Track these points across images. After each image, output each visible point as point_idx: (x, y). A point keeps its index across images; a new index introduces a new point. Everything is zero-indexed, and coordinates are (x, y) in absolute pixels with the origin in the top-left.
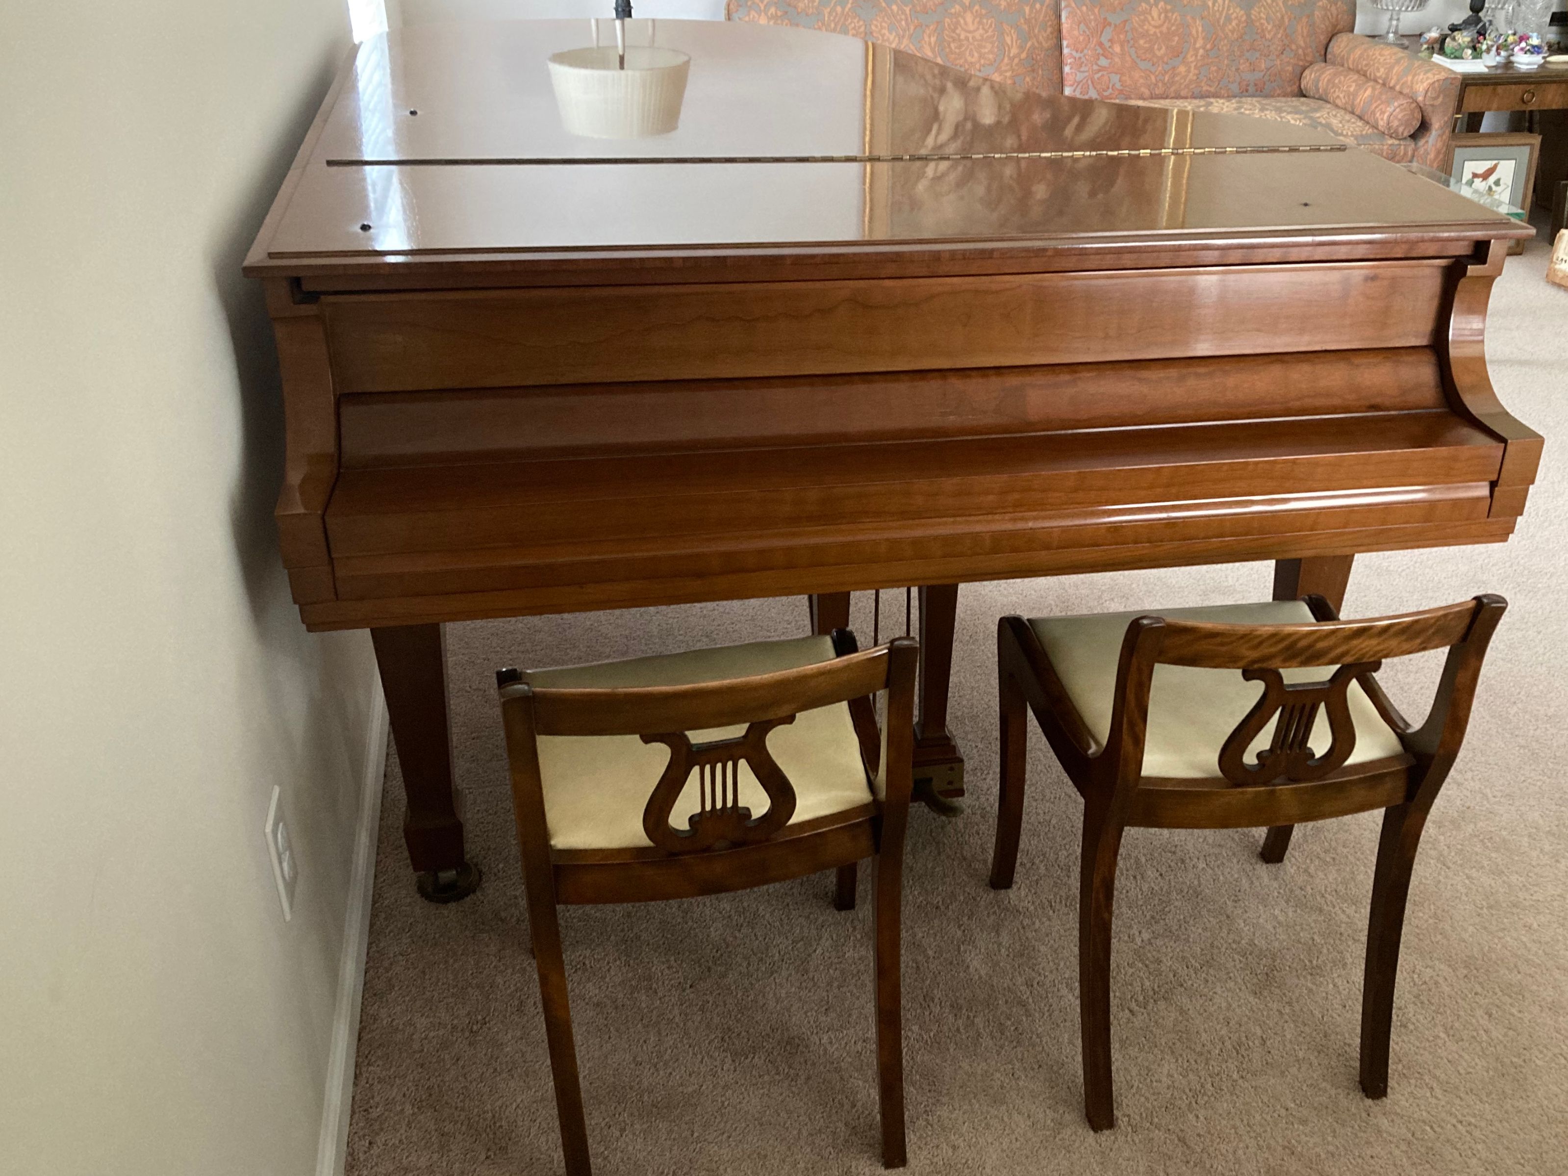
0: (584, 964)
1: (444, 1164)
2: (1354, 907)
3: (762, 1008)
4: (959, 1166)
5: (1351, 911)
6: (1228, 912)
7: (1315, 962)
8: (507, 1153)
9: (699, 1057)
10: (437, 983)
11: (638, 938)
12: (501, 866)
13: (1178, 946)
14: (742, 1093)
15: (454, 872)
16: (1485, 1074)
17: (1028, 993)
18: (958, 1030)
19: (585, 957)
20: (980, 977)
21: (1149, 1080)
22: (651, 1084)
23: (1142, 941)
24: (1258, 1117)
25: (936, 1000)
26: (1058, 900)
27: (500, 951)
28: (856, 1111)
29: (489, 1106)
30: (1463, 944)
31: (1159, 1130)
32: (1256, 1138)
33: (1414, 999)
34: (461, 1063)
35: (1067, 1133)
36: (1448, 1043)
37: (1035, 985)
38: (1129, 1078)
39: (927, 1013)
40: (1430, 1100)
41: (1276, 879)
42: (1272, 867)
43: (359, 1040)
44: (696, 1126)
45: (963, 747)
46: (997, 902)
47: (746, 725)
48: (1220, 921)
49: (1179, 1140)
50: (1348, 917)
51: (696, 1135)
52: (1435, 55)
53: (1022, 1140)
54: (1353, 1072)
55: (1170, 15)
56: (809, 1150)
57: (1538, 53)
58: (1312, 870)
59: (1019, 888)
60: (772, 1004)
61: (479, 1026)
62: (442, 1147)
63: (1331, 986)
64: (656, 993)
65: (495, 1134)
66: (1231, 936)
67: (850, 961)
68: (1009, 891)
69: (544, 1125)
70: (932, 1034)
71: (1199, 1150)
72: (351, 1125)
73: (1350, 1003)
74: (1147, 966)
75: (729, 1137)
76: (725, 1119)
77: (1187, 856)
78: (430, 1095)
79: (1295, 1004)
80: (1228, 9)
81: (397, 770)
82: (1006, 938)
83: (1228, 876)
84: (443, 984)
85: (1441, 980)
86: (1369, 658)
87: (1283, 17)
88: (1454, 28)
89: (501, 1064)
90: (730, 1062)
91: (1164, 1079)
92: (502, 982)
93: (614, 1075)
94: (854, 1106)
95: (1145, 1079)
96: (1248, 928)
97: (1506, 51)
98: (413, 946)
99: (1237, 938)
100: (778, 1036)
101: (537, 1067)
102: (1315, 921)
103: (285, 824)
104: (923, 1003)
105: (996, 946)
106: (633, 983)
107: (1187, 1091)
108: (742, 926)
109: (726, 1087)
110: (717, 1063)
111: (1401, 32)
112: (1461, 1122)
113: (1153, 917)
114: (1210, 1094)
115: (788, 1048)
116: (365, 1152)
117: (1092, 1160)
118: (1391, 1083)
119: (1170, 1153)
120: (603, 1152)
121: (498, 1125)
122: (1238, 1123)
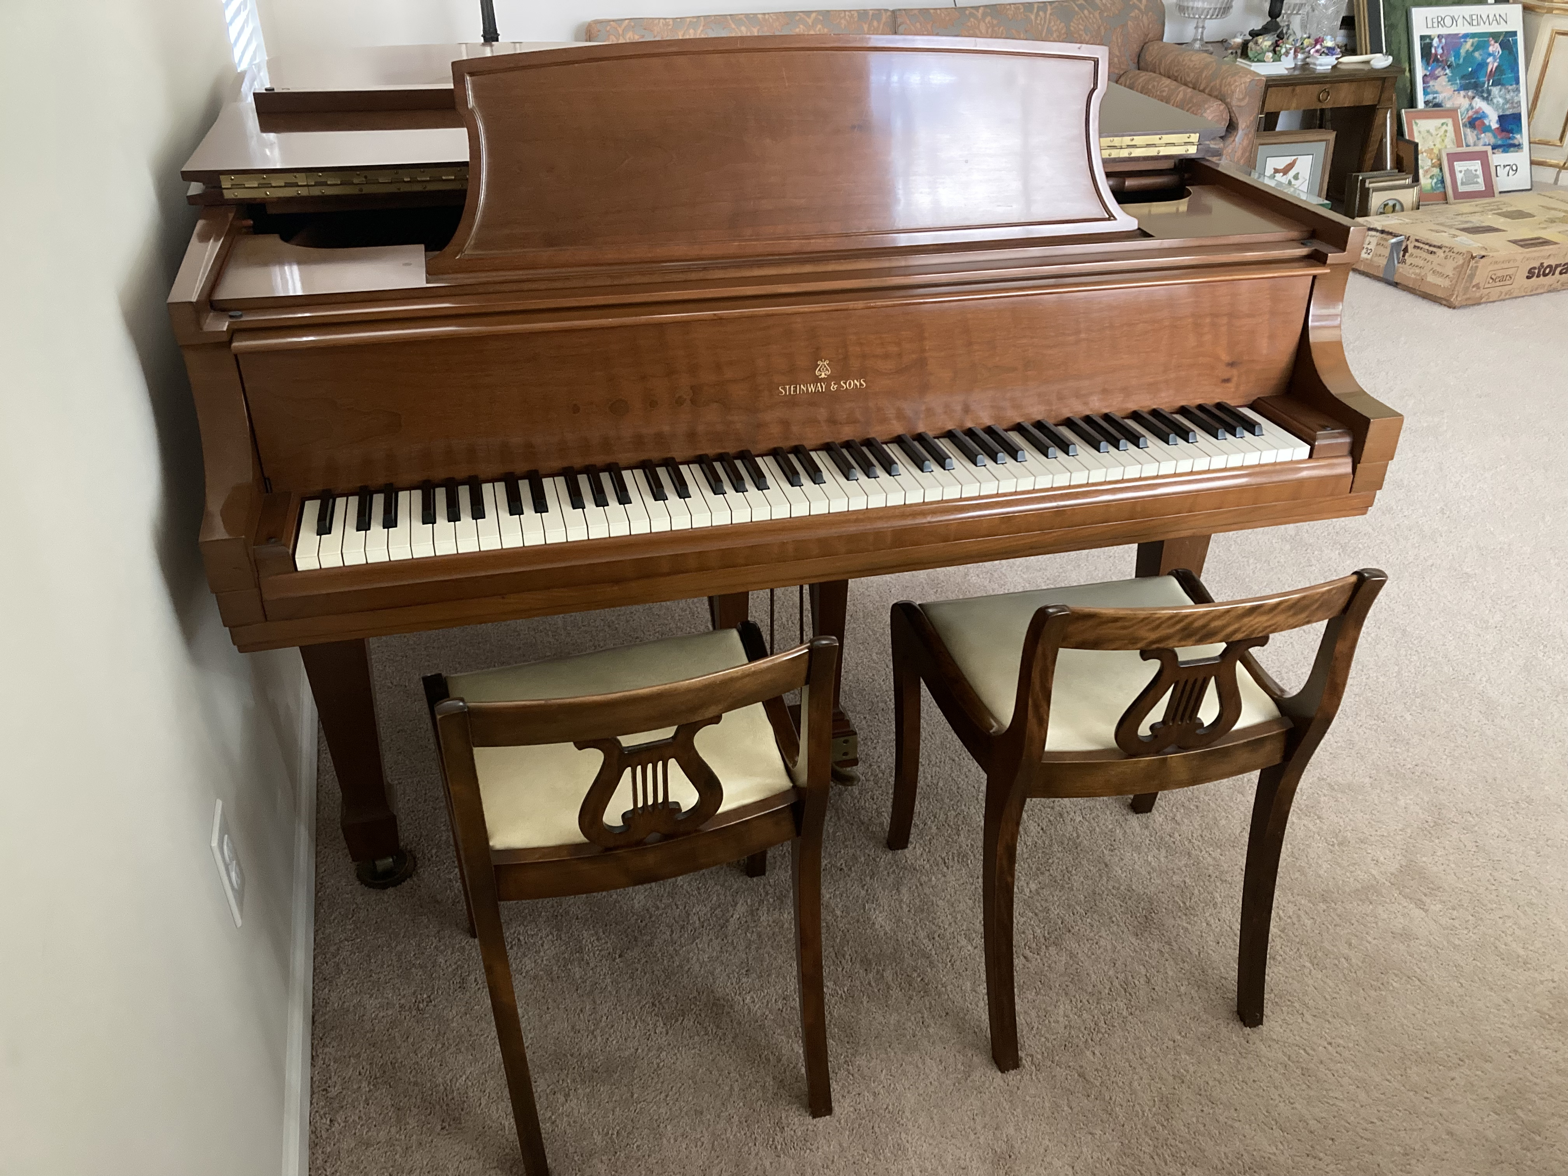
0: (519, 940)
1: (403, 1137)
2: (1219, 850)
3: (687, 972)
4: (881, 1111)
5: (1216, 854)
6: (1107, 860)
7: (1188, 904)
8: (460, 1123)
9: (633, 1022)
10: (382, 966)
11: (567, 913)
12: (434, 851)
13: (1063, 895)
14: (675, 1054)
15: (391, 860)
16: (1349, 998)
17: (931, 946)
18: (869, 984)
19: (519, 934)
20: (885, 934)
21: (1047, 1022)
22: (590, 1051)
23: (1031, 891)
24: (1148, 1049)
25: (847, 957)
26: (950, 857)
27: (438, 932)
28: (783, 1065)
29: (440, 1079)
30: (1320, 880)
31: (1061, 1068)
32: (1148, 1070)
33: (1279, 933)
34: (411, 1040)
35: (976, 1075)
36: (1314, 972)
37: (937, 938)
38: (1028, 1020)
39: (840, 969)
40: (1302, 1025)
41: (1147, 828)
42: (1143, 817)
43: (313, 1022)
44: (635, 1087)
45: (857, 720)
46: (896, 861)
47: (676, 727)
48: (1100, 870)
49: (1079, 1075)
50: (1214, 858)
51: (635, 1096)
52: (1239, 60)
53: (936, 1083)
54: (1232, 1003)
55: (996, 29)
56: (741, 1104)
57: (1333, 55)
58: (1178, 818)
59: (915, 848)
60: (697, 967)
61: (425, 1003)
62: (399, 1121)
63: (1205, 924)
64: (588, 963)
65: (447, 1105)
66: (1111, 883)
67: (765, 924)
68: (906, 850)
69: (493, 1095)
70: (846, 990)
71: (1098, 1084)
72: (311, 1104)
73: (1223, 940)
74: (1036, 914)
75: (667, 1096)
76: (661, 1080)
77: (1065, 810)
78: (384, 1072)
79: (1174, 944)
80: (1050, 23)
81: (329, 764)
82: (907, 896)
83: (1104, 828)
84: (388, 966)
85: (1302, 913)
86: (1259, 633)
87: (1099, 28)
88: (1254, 34)
89: (448, 1039)
90: (662, 1025)
91: (1061, 1019)
92: (443, 962)
93: (555, 1044)
94: (779, 1060)
95: (1044, 1021)
96: (1125, 874)
97: (1303, 53)
98: (357, 932)
99: (1117, 885)
100: (704, 998)
101: (482, 1039)
102: (1186, 866)
103: (229, 838)
104: (835, 959)
105: (897, 902)
106: (566, 955)
107: (1083, 1029)
108: (662, 896)
109: (660, 1049)
110: (651, 1026)
111: (1206, 40)
112: (1330, 1044)
113: (1038, 869)
114: (1103, 1031)
115: (715, 1009)
116: (328, 1130)
117: (1002, 1099)
118: (1267, 1011)
119: (1072, 1088)
120: (550, 1117)
121: (450, 1097)
122: (1131, 1056)
